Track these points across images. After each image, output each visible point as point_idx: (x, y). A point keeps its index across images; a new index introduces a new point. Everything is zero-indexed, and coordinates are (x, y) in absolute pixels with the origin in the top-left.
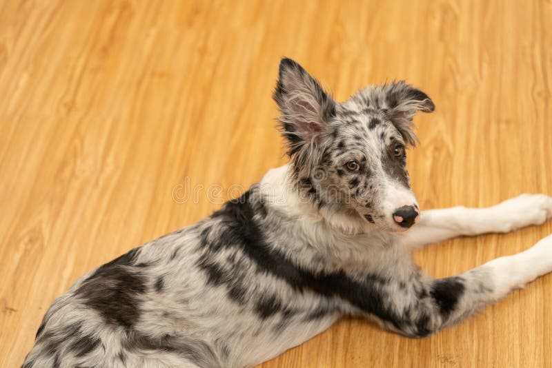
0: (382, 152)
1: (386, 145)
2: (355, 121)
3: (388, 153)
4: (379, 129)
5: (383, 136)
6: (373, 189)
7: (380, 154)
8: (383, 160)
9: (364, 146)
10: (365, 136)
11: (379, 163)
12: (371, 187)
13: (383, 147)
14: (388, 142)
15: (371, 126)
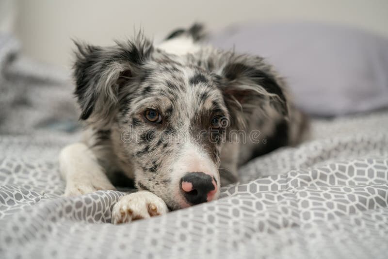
0: (196, 114)
1: (204, 108)
2: (176, 69)
3: (202, 117)
4: (202, 88)
5: (204, 96)
6: (168, 149)
7: (192, 115)
8: (194, 122)
9: (176, 97)
10: (182, 88)
11: (187, 123)
12: (165, 146)
13: (200, 108)
14: (208, 105)
15: (194, 81)
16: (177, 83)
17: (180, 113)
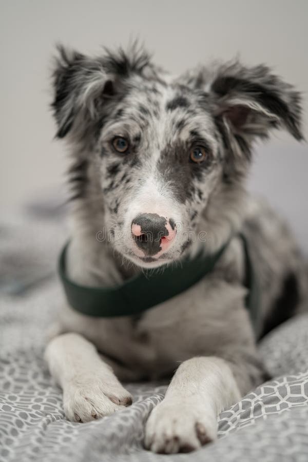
0: (169, 145)
1: (179, 139)
2: (155, 91)
4: (179, 114)
5: (181, 125)
7: (163, 146)
8: (165, 154)
9: (148, 124)
10: (156, 113)
11: (156, 156)
12: (128, 181)
13: (174, 138)
15: (171, 106)
16: (151, 108)
17: (149, 144)
